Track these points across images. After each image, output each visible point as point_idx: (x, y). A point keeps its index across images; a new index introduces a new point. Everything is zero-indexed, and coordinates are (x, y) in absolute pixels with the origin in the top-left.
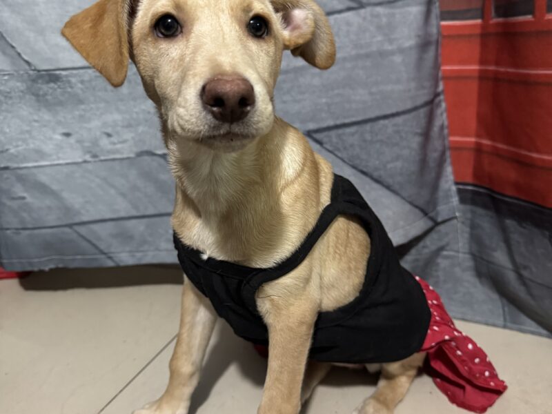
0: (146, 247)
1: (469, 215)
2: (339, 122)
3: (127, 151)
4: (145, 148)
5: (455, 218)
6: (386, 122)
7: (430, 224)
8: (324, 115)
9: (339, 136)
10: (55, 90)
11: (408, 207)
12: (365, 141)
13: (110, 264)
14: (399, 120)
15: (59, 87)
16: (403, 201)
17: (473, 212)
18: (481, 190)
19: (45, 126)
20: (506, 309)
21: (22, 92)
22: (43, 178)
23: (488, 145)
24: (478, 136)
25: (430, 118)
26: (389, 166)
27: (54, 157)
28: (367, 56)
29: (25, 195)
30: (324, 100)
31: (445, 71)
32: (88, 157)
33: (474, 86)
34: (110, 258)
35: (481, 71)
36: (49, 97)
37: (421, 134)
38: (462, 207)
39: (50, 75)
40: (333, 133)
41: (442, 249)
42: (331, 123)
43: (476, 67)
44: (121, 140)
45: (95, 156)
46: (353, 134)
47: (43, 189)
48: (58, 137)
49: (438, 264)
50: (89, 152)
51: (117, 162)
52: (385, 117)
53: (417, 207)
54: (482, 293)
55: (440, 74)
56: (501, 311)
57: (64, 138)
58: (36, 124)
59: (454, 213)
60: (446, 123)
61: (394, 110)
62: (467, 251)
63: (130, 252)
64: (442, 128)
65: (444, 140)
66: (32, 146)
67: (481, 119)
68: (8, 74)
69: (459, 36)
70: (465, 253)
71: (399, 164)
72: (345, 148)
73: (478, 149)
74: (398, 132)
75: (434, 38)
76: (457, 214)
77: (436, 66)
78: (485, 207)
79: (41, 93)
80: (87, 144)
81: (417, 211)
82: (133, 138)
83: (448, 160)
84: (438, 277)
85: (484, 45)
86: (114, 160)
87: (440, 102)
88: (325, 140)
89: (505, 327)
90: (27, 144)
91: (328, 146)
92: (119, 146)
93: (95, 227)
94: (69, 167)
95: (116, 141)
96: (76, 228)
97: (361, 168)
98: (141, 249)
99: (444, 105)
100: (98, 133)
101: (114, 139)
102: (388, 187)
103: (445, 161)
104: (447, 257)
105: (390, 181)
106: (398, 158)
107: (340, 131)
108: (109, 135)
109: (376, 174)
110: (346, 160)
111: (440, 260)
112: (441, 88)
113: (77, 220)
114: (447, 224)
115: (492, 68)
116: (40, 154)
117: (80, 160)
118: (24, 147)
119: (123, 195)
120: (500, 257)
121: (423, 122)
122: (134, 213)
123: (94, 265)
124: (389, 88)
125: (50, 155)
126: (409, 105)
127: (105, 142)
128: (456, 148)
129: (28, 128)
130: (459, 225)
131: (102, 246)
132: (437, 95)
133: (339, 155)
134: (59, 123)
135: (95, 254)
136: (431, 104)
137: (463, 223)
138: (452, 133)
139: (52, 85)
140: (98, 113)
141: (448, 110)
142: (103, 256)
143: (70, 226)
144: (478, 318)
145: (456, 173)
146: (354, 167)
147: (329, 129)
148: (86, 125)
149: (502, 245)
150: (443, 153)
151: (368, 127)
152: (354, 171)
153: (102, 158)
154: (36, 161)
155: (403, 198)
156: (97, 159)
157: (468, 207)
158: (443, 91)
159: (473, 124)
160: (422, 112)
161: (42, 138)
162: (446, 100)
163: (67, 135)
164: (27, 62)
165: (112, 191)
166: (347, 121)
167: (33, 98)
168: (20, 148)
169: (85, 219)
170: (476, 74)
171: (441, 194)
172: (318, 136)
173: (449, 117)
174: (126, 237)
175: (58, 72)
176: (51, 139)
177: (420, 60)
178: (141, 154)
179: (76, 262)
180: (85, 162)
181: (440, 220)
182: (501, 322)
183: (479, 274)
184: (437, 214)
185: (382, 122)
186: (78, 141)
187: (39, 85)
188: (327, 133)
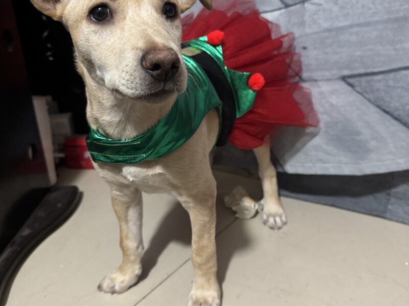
6: (406, 72)
8: (357, 65)
9: (368, 82)
12: (389, 86)
28: (396, 20)
30: (358, 53)
40: (364, 79)
42: (362, 71)
46: (379, 81)
52: (406, 69)
72: (372, 92)
88: (356, 84)
91: (358, 89)
97: (384, 108)
107: (369, 78)
109: (396, 114)
110: (372, 101)
146: (378, 107)
147: (360, 75)
151: (392, 75)
152: (378, 110)
166: (376, 70)
172: (350, 80)
188: (358, 79)
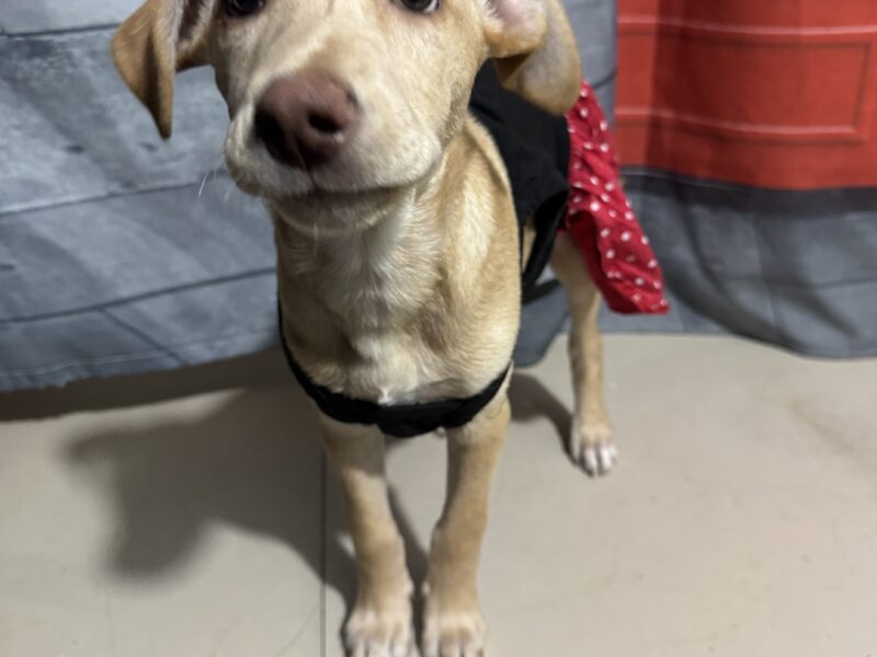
3: (185, 172)
10: (45, 70)
15: (51, 64)
19: (34, 136)
22: (43, 230)
27: (58, 190)
29: (12, 261)
34: (172, 355)
36: (34, 84)
45: (128, 184)
48: (61, 155)
50: (118, 178)
51: (169, 193)
57: (73, 155)
58: (16, 133)
63: (205, 341)
80: (114, 165)
82: (194, 149)
90: (6, 171)
92: (172, 165)
93: (144, 306)
95: (165, 157)
100: (133, 144)
108: (150, 148)
113: (110, 297)
116: (34, 187)
117: (102, 193)
119: (184, 246)
122: (206, 275)
125: (50, 188)
131: (157, 338)
134: (61, 130)
135: (148, 351)
139: (37, 61)
142: (160, 355)
143: (100, 308)
148: (105, 133)
153: (143, 187)
156: (133, 190)
161: (32, 157)
163: (78, 149)
165: (164, 242)
174: (196, 317)
175: (47, 38)
176: (48, 158)
180: (112, 195)
186: (96, 161)
187: (14, 62)
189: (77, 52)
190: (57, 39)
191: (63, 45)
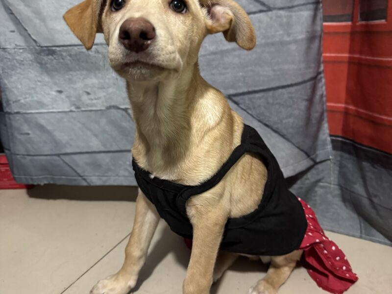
0: (110, 174)
1: (339, 159)
2: (250, 90)
3: (100, 105)
4: (113, 104)
5: (329, 160)
6: (283, 90)
7: (311, 163)
8: (240, 84)
9: (250, 99)
10: (52, 60)
11: (297, 150)
12: (268, 103)
13: (84, 184)
14: (292, 89)
15: (55, 59)
16: (293, 146)
17: (341, 156)
18: (347, 141)
19: (45, 85)
20: (362, 225)
21: (31, 61)
22: (42, 122)
23: (353, 110)
24: (346, 103)
25: (314, 89)
26: (285, 121)
27: (50, 107)
28: (273, 44)
29: (29, 132)
30: (241, 74)
31: (325, 57)
32: (73, 108)
33: (345, 68)
34: (84, 179)
35: (350, 58)
36: (48, 66)
37: (307, 100)
38: (334, 152)
39: (49, 50)
40: (246, 97)
41: (319, 181)
42: (245, 90)
43: (347, 55)
44: (96, 97)
45: (78, 108)
46: (260, 98)
47: (42, 128)
48: (54, 93)
49: (316, 192)
50: (74, 105)
51: (93, 113)
52: (283, 87)
53: (302, 150)
54: (346, 213)
55: (322, 59)
56: (359, 226)
57: (58, 94)
58: (39, 84)
59: (329, 156)
60: (325, 93)
61: (289, 83)
62: (336, 183)
63: (98, 176)
64: (322, 96)
65: (323, 105)
66: (35, 98)
67: (349, 91)
68: (23, 49)
69: (336, 33)
70: (334, 184)
71: (291, 120)
72: (254, 108)
73: (346, 112)
74: (291, 98)
75: (318, 34)
76: (331, 157)
77: (319, 54)
78: (349, 153)
79: (43, 62)
80: (73, 99)
81: (302, 153)
82: (105, 96)
83: (326, 119)
84: (315, 200)
85: (352, 40)
86: (91, 111)
87: (321, 78)
88: (241, 101)
89: (361, 237)
90: (33, 97)
91: (242, 106)
92: (95, 101)
93: (76, 157)
94: (60, 114)
95: (93, 98)
96: (63, 157)
97: (264, 122)
98: (106, 174)
99: (323, 80)
100: (81, 92)
101: (92, 96)
102: (283, 136)
103: (323, 120)
104: (322, 187)
105: (284, 132)
106: (290, 116)
107: (251, 96)
108: (88, 94)
109: (275, 127)
110: (255, 116)
111: (317, 189)
112: (322, 68)
113: (63, 151)
114: (324, 164)
115: (357, 56)
116: (41, 104)
117: (68, 110)
118: (30, 99)
119: (96, 136)
120: (359, 188)
121: (309, 91)
122: (103, 149)
123: (74, 183)
124: (286, 67)
125: (47, 106)
126: (300, 80)
127: (85, 98)
128: (332, 111)
129: (34, 86)
130: (332, 165)
131: (79, 171)
132: (319, 73)
133: (250, 112)
134: (55, 83)
135: (75, 176)
136: (315, 79)
137: (335, 163)
138: (328, 100)
139: (50, 57)
140: (82, 78)
141: (327, 84)
142: (80, 178)
143: (58, 155)
144: (342, 231)
145: (330, 128)
146: (260, 121)
147: (243, 94)
148: (72, 86)
149: (360, 180)
150: (322, 114)
151: (271, 93)
152: (260, 124)
153: (83, 109)
154: (37, 109)
155: (294, 144)
156: (79, 110)
157: (339, 153)
158: (323, 71)
159: (343, 95)
160: (309, 84)
161: (43, 93)
162: (325, 77)
163: (60, 92)
164: (35, 41)
165: (89, 133)
166: (257, 89)
167: (38, 65)
168: (27, 100)
169: (69, 151)
170: (347, 60)
171: (319, 142)
172: (235, 99)
173: (327, 89)
174: (96, 165)
175: (54, 48)
176: (49, 94)
177: (308, 49)
178: (109, 108)
179: (62, 180)
180: (71, 111)
181: (318, 160)
182: (358, 234)
183: (344, 200)
184: (317, 156)
185: (280, 90)
186: (67, 97)
187: (42, 57)
188: (242, 97)
189: (64, 54)
190: (58, 49)
191: (60, 51)
